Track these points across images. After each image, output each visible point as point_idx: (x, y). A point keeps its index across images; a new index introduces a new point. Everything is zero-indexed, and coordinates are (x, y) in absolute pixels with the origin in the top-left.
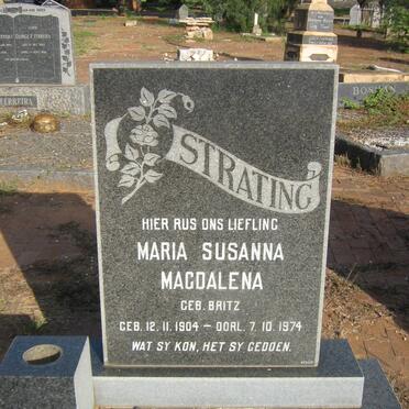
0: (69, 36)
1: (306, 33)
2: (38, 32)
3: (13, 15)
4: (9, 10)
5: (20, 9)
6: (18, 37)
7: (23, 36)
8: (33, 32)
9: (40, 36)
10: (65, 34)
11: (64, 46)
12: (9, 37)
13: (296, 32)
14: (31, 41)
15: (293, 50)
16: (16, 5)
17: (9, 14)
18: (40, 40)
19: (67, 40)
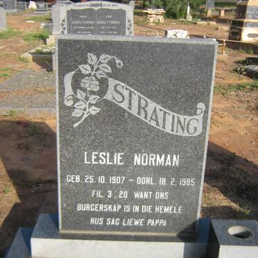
0: (132, 22)
1: (246, 20)
2: (112, 19)
3: (96, 9)
4: (94, 5)
5: (101, 5)
6: (98, 22)
7: (102, 22)
8: (109, 19)
9: (114, 22)
10: (129, 21)
11: (129, 29)
12: (92, 22)
13: (238, 20)
14: (107, 25)
15: (236, 31)
16: (98, 2)
17: (94, 8)
18: (113, 25)
19: (131, 25)
